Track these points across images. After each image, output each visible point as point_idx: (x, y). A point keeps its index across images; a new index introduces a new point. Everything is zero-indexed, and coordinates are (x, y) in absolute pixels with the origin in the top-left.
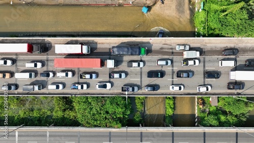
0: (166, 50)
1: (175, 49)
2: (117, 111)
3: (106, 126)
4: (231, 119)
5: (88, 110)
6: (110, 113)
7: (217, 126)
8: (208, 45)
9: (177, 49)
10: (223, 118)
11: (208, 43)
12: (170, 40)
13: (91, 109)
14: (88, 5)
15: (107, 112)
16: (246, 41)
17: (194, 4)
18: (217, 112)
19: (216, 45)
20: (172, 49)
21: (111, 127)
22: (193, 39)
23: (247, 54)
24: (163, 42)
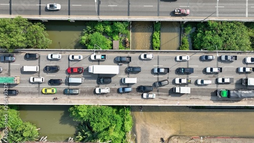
0: (164, 93)
1: (156, 95)
2: (211, 36)
3: (221, 22)
4: (101, 28)
5: (238, 38)
6: (217, 35)
7: (116, 21)
8: (125, 98)
9: (155, 94)
10: (108, 29)
11: (124, 100)
12: (160, 103)
13: (236, 39)
14: (233, 137)
15: (220, 35)
16: (89, 101)
17: (133, 137)
18: (112, 34)
19: (116, 98)
20: (159, 95)
21: (218, 22)
22: (139, 104)
23: (88, 89)
24: (167, 101)
